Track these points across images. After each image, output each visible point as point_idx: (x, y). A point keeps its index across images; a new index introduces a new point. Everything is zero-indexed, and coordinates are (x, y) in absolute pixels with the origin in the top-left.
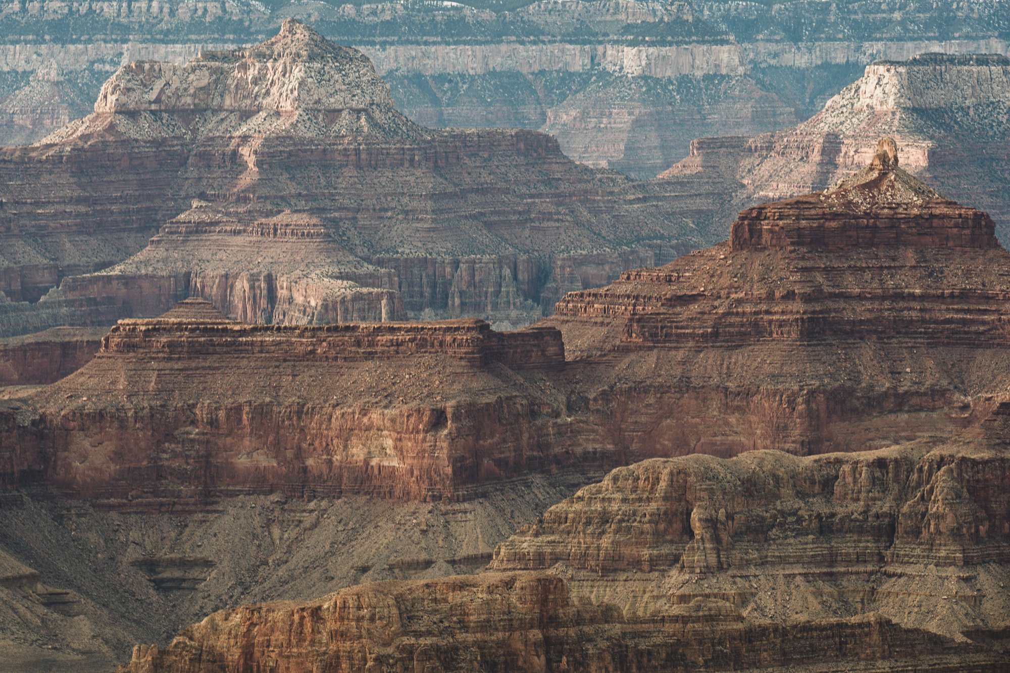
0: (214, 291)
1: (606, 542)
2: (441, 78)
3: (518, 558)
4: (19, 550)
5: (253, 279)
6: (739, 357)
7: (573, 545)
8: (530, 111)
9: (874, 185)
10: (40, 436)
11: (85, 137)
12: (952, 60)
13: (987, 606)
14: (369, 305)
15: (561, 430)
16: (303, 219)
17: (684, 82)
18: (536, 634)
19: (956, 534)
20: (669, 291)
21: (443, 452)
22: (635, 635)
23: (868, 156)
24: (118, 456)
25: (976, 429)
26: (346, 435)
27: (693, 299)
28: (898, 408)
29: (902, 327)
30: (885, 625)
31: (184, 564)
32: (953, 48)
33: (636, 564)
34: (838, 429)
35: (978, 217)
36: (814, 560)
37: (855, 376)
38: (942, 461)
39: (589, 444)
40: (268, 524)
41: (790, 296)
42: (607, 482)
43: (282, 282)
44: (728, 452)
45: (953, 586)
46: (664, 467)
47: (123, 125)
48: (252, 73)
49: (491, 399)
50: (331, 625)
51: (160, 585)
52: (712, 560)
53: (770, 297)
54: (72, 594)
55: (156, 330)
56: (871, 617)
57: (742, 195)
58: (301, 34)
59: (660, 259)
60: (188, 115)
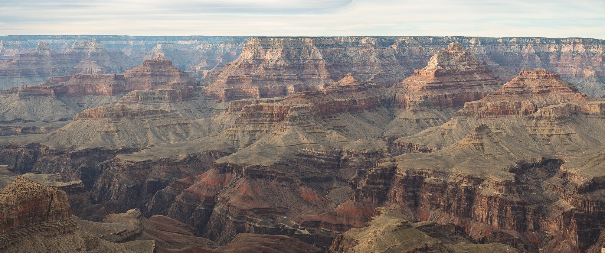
0: (85, 70)
1: (129, 100)
2: (110, 45)
3: (120, 102)
4: (63, 102)
5: (89, 69)
6: (144, 78)
7: (126, 101)
8: (120, 49)
9: (159, 58)
10: (66, 88)
11: (70, 52)
12: (167, 43)
13: (172, 107)
14: (102, 72)
15: (124, 87)
16: (95, 62)
17: (137, 45)
18: (122, 112)
19: (168, 99)
20: (136, 70)
21: (111, 90)
22: (133, 112)
23: (158, 55)
24: (74, 90)
25: (170, 87)
26: (100, 88)
27: (139, 71)
28: (162, 84)
29: (162, 75)
30: (161, 110)
31: (82, 103)
32: (167, 42)
33: (133, 103)
34: (155, 87)
35: (170, 62)
36: (153, 102)
37: (157, 80)
38: (167, 91)
39: (127, 89)
40: (92, 98)
41: (149, 71)
42: (129, 93)
43: (93, 69)
44: (143, 90)
45: (168, 105)
46: (136, 91)
47: (75, 50)
48: (89, 44)
49: (116, 83)
50: (99, 111)
51: (79, 106)
52: (141, 103)
53: (147, 71)
54: (69, 107)
55: (79, 75)
56: (159, 109)
57: (144, 59)
58: (95, 40)
59: (135, 67)
60: (82, 49)
